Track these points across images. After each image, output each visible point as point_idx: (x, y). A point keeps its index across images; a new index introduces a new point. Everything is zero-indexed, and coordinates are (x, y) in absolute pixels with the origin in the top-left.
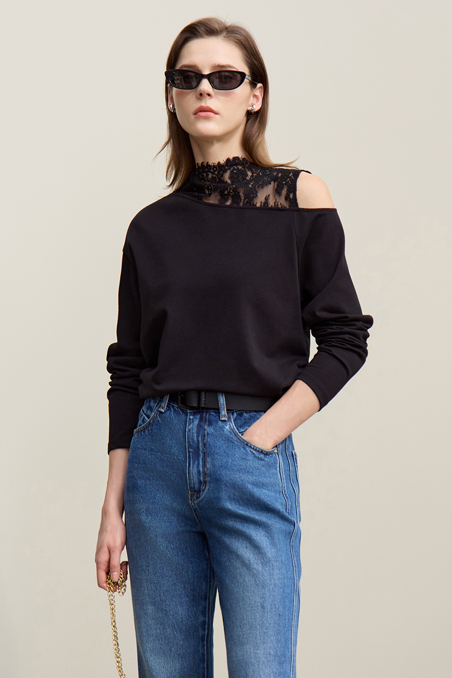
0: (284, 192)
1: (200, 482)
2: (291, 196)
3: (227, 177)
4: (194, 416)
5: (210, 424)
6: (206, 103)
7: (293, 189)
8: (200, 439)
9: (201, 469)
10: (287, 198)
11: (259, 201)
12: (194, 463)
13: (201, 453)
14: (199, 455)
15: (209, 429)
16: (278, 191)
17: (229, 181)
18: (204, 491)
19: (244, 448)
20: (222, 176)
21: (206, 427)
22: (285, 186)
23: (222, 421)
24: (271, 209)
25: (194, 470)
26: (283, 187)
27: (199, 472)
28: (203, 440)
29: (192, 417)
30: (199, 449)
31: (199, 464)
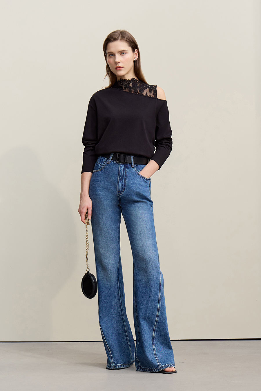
0: (152, 92)
1: (122, 188)
2: (155, 94)
3: (131, 85)
4: (122, 165)
5: (128, 168)
6: (118, 65)
7: (155, 91)
8: (124, 173)
9: (123, 184)
10: (153, 94)
11: (144, 93)
12: (120, 182)
13: (124, 178)
14: (123, 179)
15: (127, 170)
16: (150, 91)
17: (132, 86)
18: (124, 191)
19: (140, 178)
20: (130, 84)
21: (126, 169)
22: (153, 90)
23: (132, 168)
24: (149, 97)
25: (120, 184)
26: (152, 90)
27: (122, 185)
28: (125, 174)
29: (121, 166)
30: (123, 177)
31: (122, 182)
